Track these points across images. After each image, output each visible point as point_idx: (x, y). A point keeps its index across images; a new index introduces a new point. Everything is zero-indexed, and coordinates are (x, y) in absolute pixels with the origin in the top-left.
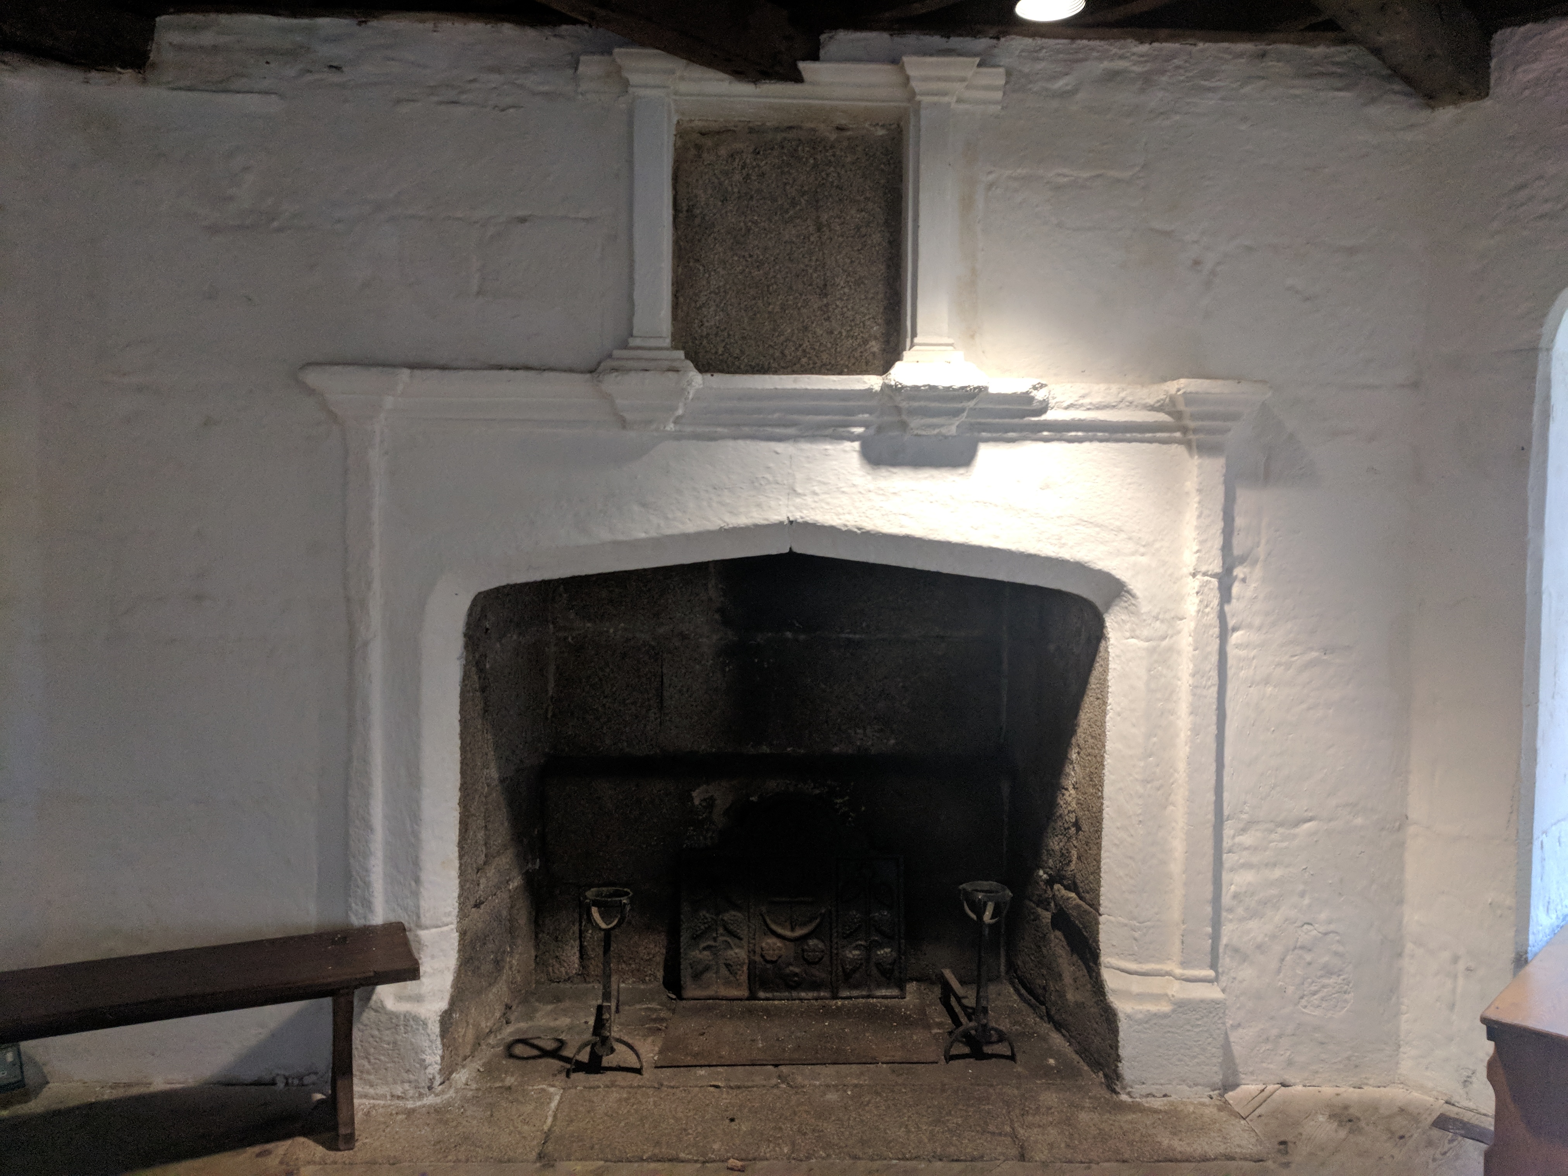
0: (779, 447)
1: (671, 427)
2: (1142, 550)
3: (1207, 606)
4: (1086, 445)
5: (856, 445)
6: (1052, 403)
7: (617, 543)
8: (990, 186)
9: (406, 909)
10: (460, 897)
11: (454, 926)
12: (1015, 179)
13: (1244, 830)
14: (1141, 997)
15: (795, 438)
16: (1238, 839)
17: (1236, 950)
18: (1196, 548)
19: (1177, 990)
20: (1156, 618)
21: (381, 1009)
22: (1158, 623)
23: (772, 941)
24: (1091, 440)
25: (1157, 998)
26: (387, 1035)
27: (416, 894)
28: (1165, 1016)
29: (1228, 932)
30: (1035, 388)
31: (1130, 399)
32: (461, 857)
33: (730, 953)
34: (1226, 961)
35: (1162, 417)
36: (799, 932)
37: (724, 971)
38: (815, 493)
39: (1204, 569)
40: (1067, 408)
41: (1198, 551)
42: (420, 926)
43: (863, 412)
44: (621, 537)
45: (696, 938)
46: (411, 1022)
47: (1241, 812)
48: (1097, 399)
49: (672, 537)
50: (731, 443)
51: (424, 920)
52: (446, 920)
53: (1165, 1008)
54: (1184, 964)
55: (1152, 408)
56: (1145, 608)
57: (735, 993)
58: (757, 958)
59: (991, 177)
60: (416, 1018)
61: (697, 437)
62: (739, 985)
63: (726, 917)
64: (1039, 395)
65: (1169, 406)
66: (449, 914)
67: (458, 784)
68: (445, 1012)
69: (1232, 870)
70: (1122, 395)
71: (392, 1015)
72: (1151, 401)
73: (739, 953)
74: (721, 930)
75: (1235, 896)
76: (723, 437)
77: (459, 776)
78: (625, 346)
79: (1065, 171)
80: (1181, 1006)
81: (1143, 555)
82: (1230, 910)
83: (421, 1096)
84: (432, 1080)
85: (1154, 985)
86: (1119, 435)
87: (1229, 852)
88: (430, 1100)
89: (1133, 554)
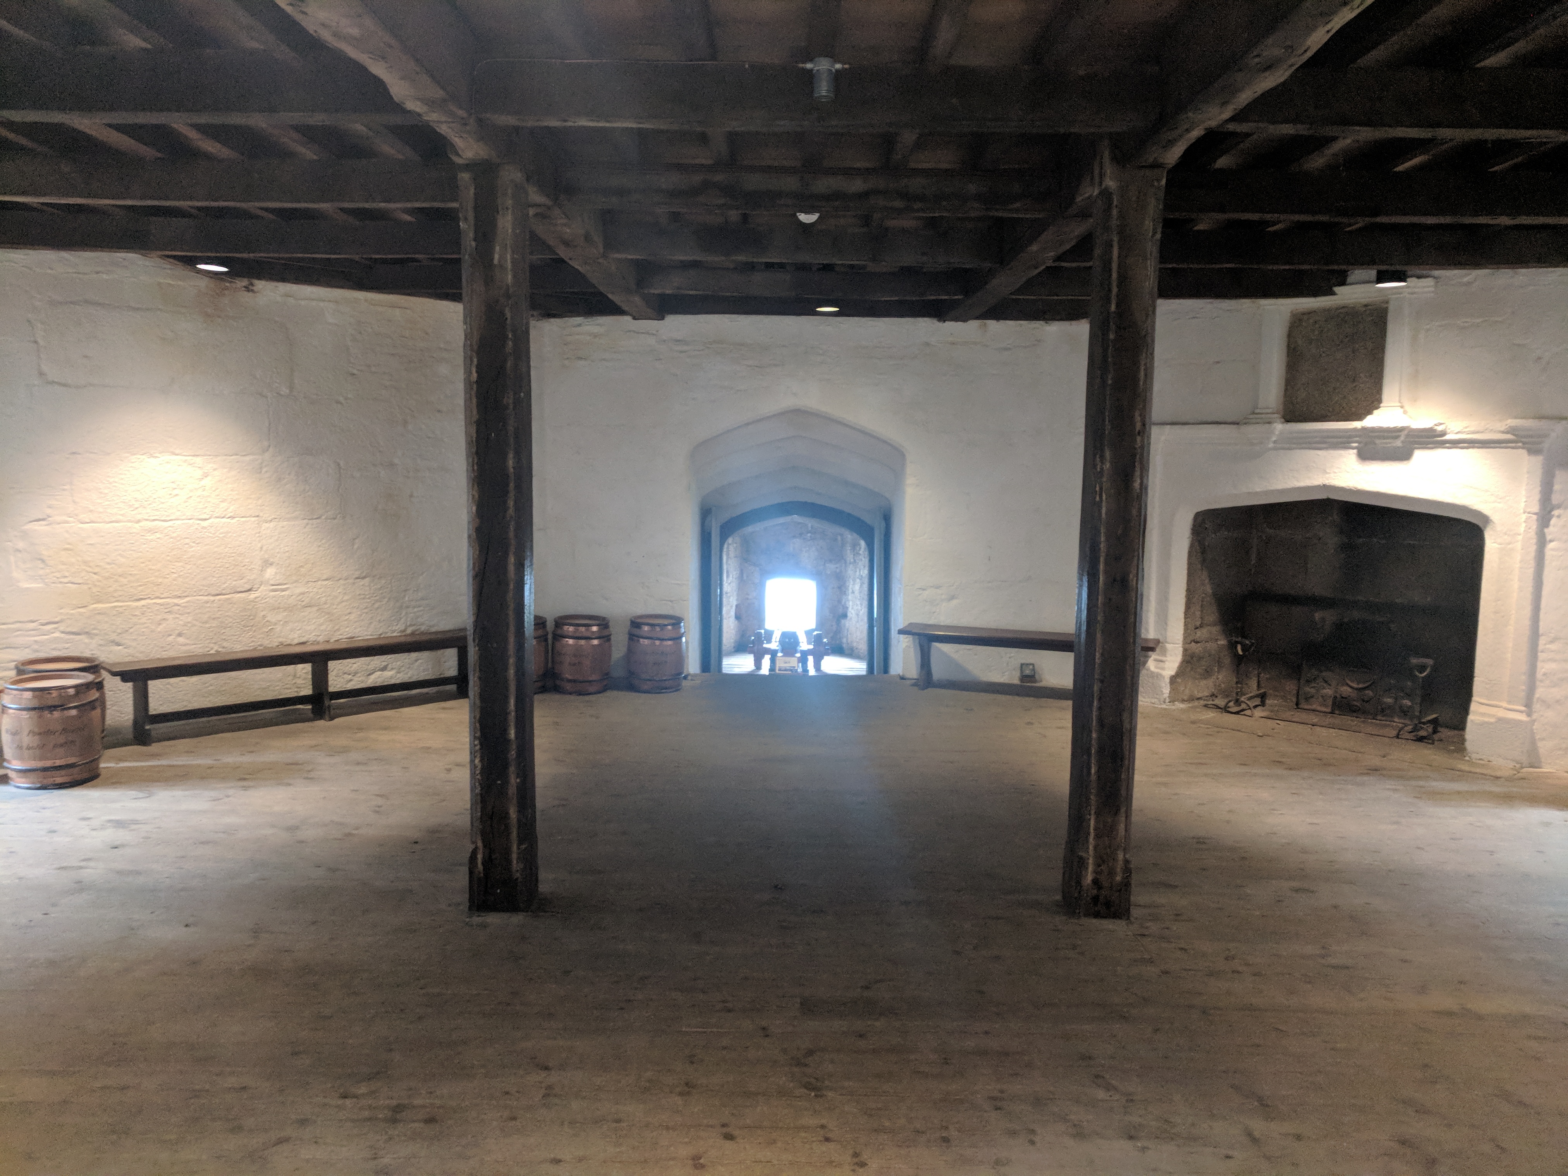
0: (1320, 452)
1: (1271, 445)
2: (1499, 500)
3: (1530, 528)
4: (1470, 450)
5: (1355, 451)
6: (1448, 431)
7: (1249, 493)
8: (1428, 330)
9: (1161, 634)
10: (1184, 634)
11: (1181, 645)
12: (1441, 326)
13: (1552, 642)
14: (1483, 714)
15: (1326, 448)
16: (1548, 646)
17: (1543, 701)
18: (1525, 500)
19: (1502, 713)
20: (1505, 534)
21: (1148, 670)
22: (1506, 537)
23: (1345, 688)
24: (1473, 447)
25: (1489, 715)
26: (1150, 680)
27: (1165, 630)
28: (1491, 723)
29: (1540, 692)
30: (1436, 425)
31: (1491, 428)
32: (1185, 618)
33: (1325, 691)
34: (1537, 706)
35: (1509, 437)
36: (1361, 686)
37: (1321, 699)
38: (1335, 473)
39: (1528, 510)
40: (1457, 433)
41: (1526, 502)
42: (1167, 642)
43: (1356, 437)
44: (1251, 491)
45: (1308, 681)
46: (1158, 676)
47: (1550, 633)
48: (1472, 429)
49: (1273, 491)
50: (1298, 451)
51: (1168, 640)
52: (1178, 642)
53: (1492, 720)
54: (1509, 702)
55: (1503, 432)
56: (1499, 528)
57: (1324, 709)
58: (1338, 696)
59: (1428, 327)
60: (1161, 675)
61: (1284, 449)
62: (1326, 706)
63: (1324, 674)
64: (1439, 428)
65: (1511, 430)
66: (1179, 640)
67: (1185, 589)
68: (1173, 676)
69: (1543, 661)
70: (1487, 426)
71: (1152, 672)
72: (1502, 429)
73: (1328, 691)
74: (1321, 680)
75: (1545, 674)
76: (1294, 449)
77: (1186, 585)
78: (1254, 413)
79: (1468, 320)
80: (1500, 720)
81: (1499, 503)
82: (1541, 681)
83: (1161, 704)
84: (1165, 699)
85: (1492, 711)
86: (1488, 445)
87: (1542, 652)
88: (1164, 706)
89: (1495, 502)
